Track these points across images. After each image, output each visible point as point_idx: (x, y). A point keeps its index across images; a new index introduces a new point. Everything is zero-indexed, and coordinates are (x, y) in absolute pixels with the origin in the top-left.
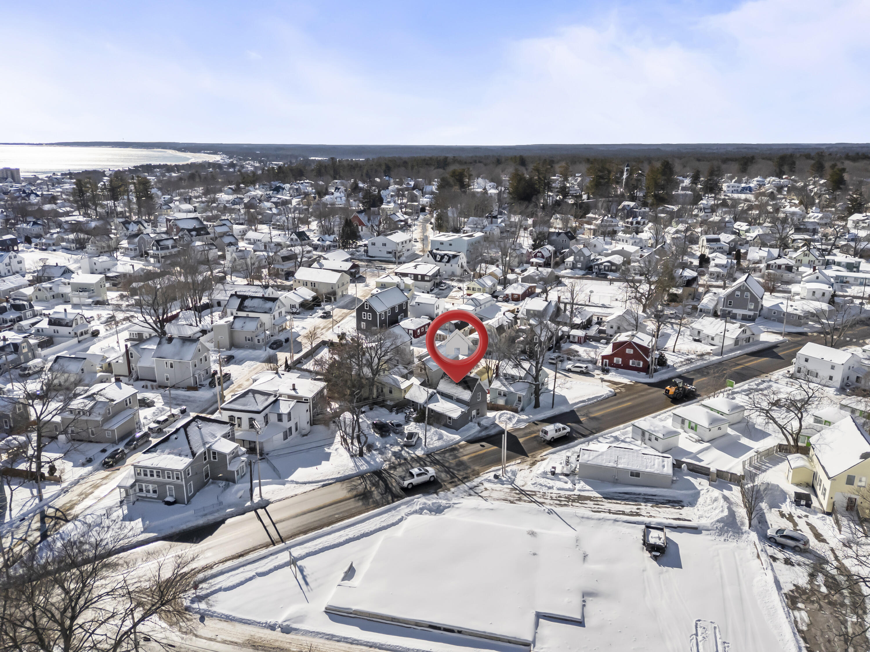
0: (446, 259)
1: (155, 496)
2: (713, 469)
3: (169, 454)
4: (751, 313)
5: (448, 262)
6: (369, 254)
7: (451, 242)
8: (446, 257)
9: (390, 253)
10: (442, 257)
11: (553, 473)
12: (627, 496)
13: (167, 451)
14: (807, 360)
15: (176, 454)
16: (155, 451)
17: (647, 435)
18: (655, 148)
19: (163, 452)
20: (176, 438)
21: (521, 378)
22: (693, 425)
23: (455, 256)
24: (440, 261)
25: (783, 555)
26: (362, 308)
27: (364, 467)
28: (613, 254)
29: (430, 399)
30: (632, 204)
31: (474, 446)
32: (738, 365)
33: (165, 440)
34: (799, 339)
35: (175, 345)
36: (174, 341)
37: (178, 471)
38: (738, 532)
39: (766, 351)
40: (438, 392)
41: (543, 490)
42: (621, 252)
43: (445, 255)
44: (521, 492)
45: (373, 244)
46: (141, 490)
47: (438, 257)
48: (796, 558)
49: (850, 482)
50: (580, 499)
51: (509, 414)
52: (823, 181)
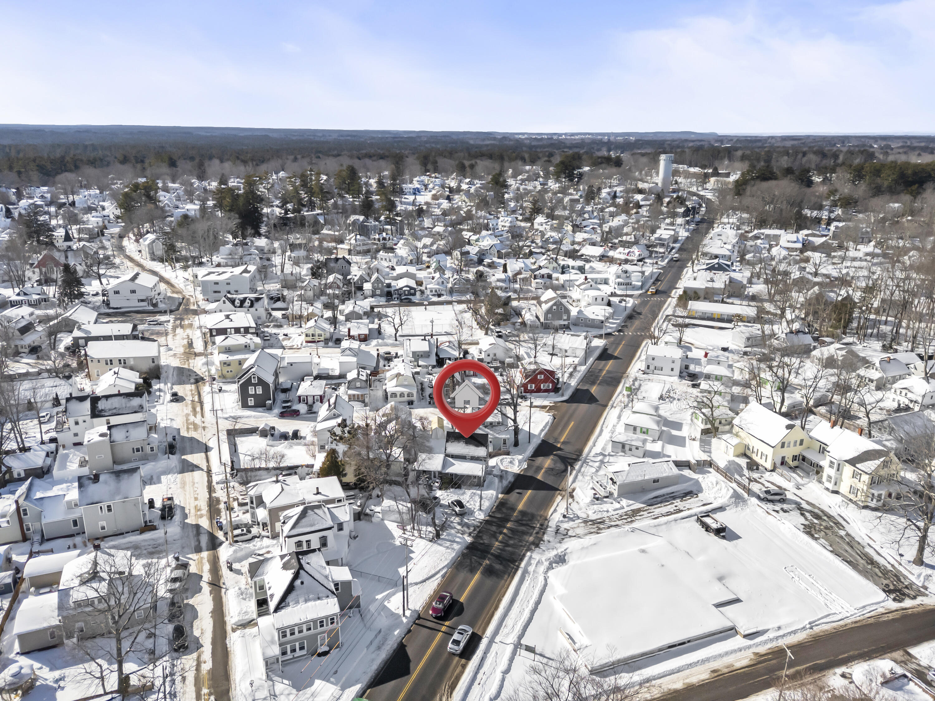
0: (248, 303)
1: (304, 652)
2: (693, 461)
3: (306, 601)
4: (566, 323)
5: (252, 306)
6: (111, 306)
7: (229, 281)
9: (142, 301)
10: (243, 301)
11: (596, 498)
12: (659, 499)
13: (301, 600)
14: (653, 359)
15: (315, 600)
16: (288, 605)
17: (627, 448)
19: (297, 602)
20: (302, 583)
21: (499, 423)
22: (644, 430)
23: (258, 299)
24: (241, 306)
25: (778, 507)
26: (248, 383)
27: (456, 547)
28: (400, 277)
29: (445, 464)
30: (362, 218)
31: (513, 496)
32: (601, 370)
33: (290, 589)
34: (612, 339)
35: (106, 482)
36: (102, 478)
37: (335, 614)
38: (744, 501)
39: (605, 355)
40: (447, 455)
41: (605, 515)
42: (407, 275)
43: (245, 299)
44: (594, 522)
45: (117, 292)
46: (284, 653)
47: (237, 303)
48: (785, 506)
49: (783, 446)
50: (635, 512)
51: (508, 458)
52: (468, 180)
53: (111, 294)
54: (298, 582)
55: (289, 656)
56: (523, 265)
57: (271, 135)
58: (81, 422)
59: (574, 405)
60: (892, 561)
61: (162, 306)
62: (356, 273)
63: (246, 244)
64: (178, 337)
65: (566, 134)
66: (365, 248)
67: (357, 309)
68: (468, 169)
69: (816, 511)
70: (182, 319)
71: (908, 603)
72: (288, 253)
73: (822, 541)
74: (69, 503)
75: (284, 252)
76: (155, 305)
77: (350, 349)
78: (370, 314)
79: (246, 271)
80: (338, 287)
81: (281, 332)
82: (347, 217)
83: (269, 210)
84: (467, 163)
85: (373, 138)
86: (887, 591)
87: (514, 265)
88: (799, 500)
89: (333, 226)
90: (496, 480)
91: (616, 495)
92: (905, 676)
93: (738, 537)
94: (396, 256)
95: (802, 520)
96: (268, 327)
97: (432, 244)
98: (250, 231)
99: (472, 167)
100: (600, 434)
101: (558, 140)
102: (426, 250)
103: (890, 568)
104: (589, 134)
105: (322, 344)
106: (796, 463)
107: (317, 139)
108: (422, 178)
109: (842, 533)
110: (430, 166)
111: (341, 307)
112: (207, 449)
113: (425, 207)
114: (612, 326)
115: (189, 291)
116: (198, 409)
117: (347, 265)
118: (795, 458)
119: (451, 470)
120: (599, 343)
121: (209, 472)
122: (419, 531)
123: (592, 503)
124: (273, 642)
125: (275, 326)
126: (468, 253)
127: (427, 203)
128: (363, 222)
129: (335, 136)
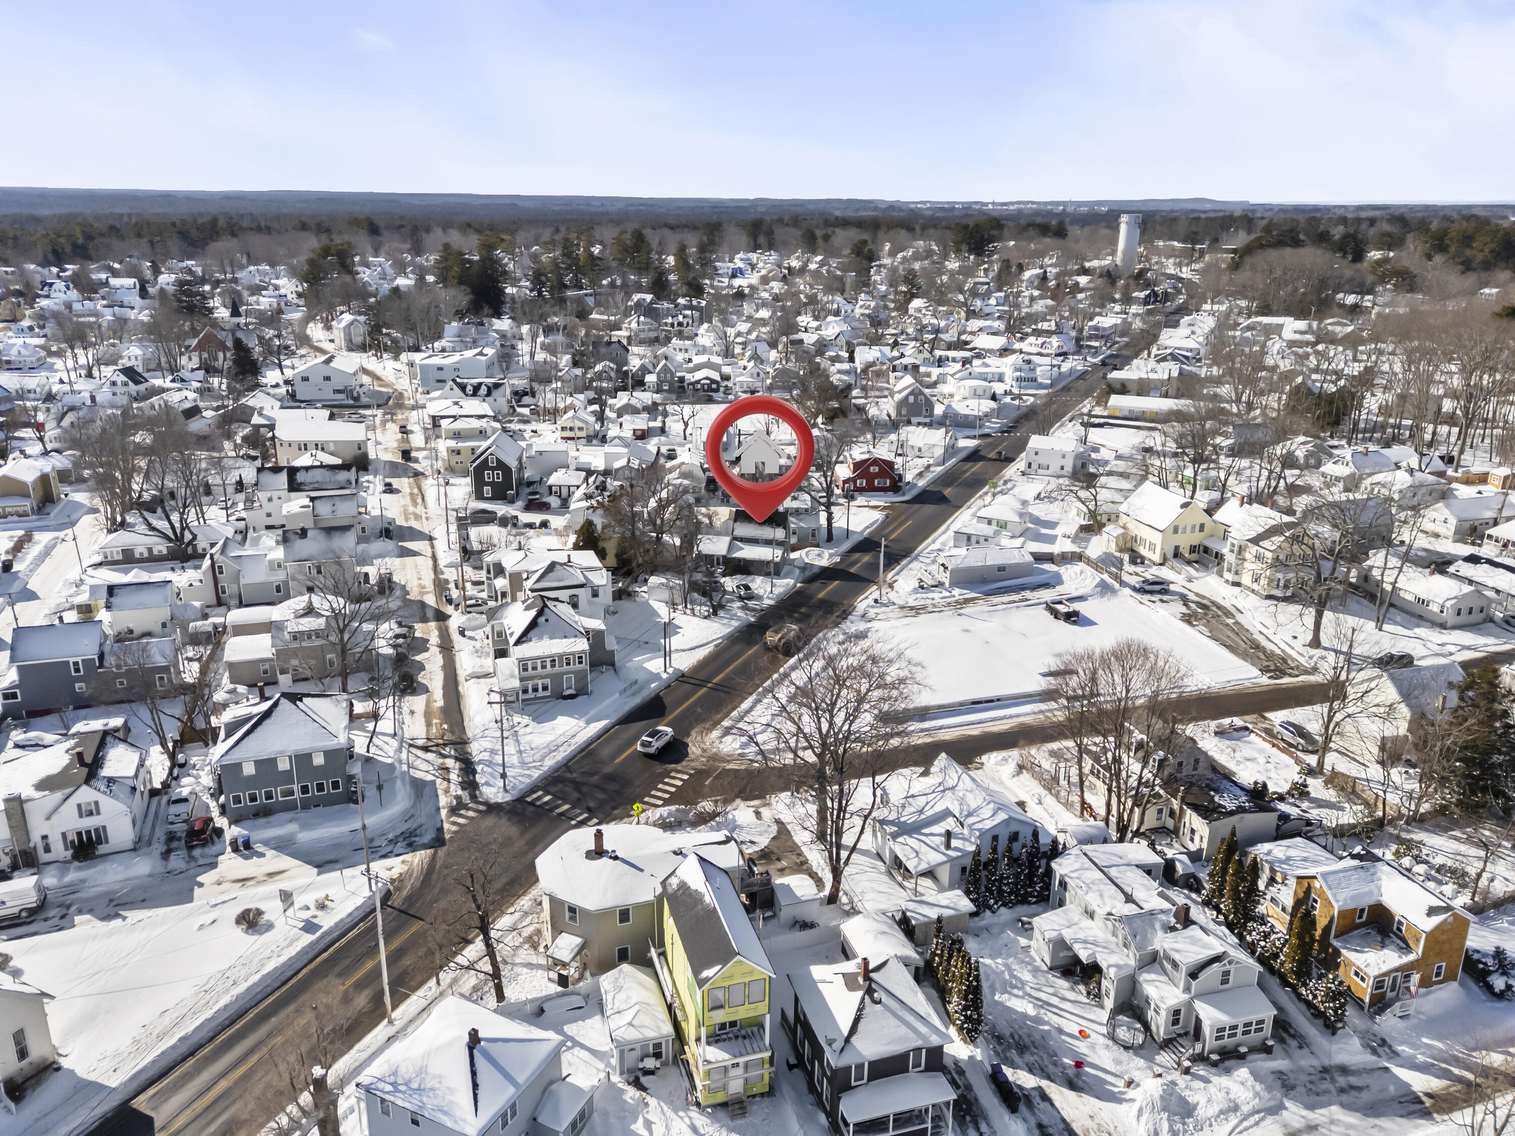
0: (483, 390)
1: (547, 693)
2: (1057, 553)
3: (551, 637)
4: (927, 420)
5: (489, 394)
6: (298, 398)
7: (457, 365)
8: (483, 387)
9: (339, 391)
10: (477, 388)
11: (922, 587)
12: (1003, 589)
13: (545, 636)
14: (1036, 453)
15: (561, 638)
16: (530, 640)
17: (974, 539)
18: (508, 202)
20: (545, 621)
21: (807, 510)
22: (1002, 523)
23: (497, 386)
24: (475, 392)
25: (1156, 598)
26: (484, 465)
27: (735, 624)
28: (698, 367)
29: (730, 548)
30: (649, 297)
31: (816, 585)
32: (965, 472)
33: (533, 625)
34: (989, 440)
35: (315, 539)
36: (310, 534)
37: (583, 652)
38: (1114, 591)
39: (974, 456)
40: (735, 539)
41: (929, 602)
42: (708, 365)
43: (480, 384)
44: (912, 608)
45: (305, 379)
46: (525, 691)
47: (469, 389)
48: (1165, 598)
49: (1176, 531)
50: (967, 601)
51: (816, 550)
52: (819, 258)
53: (298, 382)
54: (542, 620)
55: (531, 695)
56: (878, 355)
57: (520, 204)
58: (275, 498)
59: (917, 506)
60: (1283, 646)
61: (364, 400)
62: (634, 363)
63: (482, 324)
64: (388, 432)
65: (993, 203)
66: (653, 335)
67: (633, 402)
68: (820, 241)
69: (1205, 602)
70: (393, 414)
71: (1286, 680)
72: (541, 339)
73: (1201, 628)
74: (271, 562)
75: (534, 337)
76: (357, 399)
77: (619, 438)
78: (652, 409)
79: (481, 354)
80: (610, 379)
81: (528, 428)
82: (628, 296)
83: (515, 290)
84: (819, 233)
85: (681, 208)
86: (1264, 670)
87: (865, 355)
88: (1186, 592)
89: (607, 308)
90: (797, 571)
91: (947, 583)
92: (1247, 729)
93: (1094, 624)
94: (695, 345)
95: (1184, 610)
96: (510, 422)
97: (749, 332)
98: (486, 310)
99: (827, 238)
100: (944, 532)
101: (980, 211)
102: (739, 340)
103: (1278, 652)
104: (1033, 203)
105: (583, 441)
106: (1194, 556)
107: (592, 209)
108: (750, 255)
109: (1230, 621)
110: (762, 239)
111: (611, 401)
112: (431, 539)
113: (747, 291)
114: (993, 425)
115: (404, 384)
116: (419, 500)
117: (623, 352)
118: (1193, 549)
119: (738, 555)
120: (967, 444)
121: (434, 558)
122: (693, 610)
123: (915, 591)
124: (512, 676)
125: (520, 421)
126: (801, 341)
127: (751, 287)
128: (651, 303)
129: (620, 205)
